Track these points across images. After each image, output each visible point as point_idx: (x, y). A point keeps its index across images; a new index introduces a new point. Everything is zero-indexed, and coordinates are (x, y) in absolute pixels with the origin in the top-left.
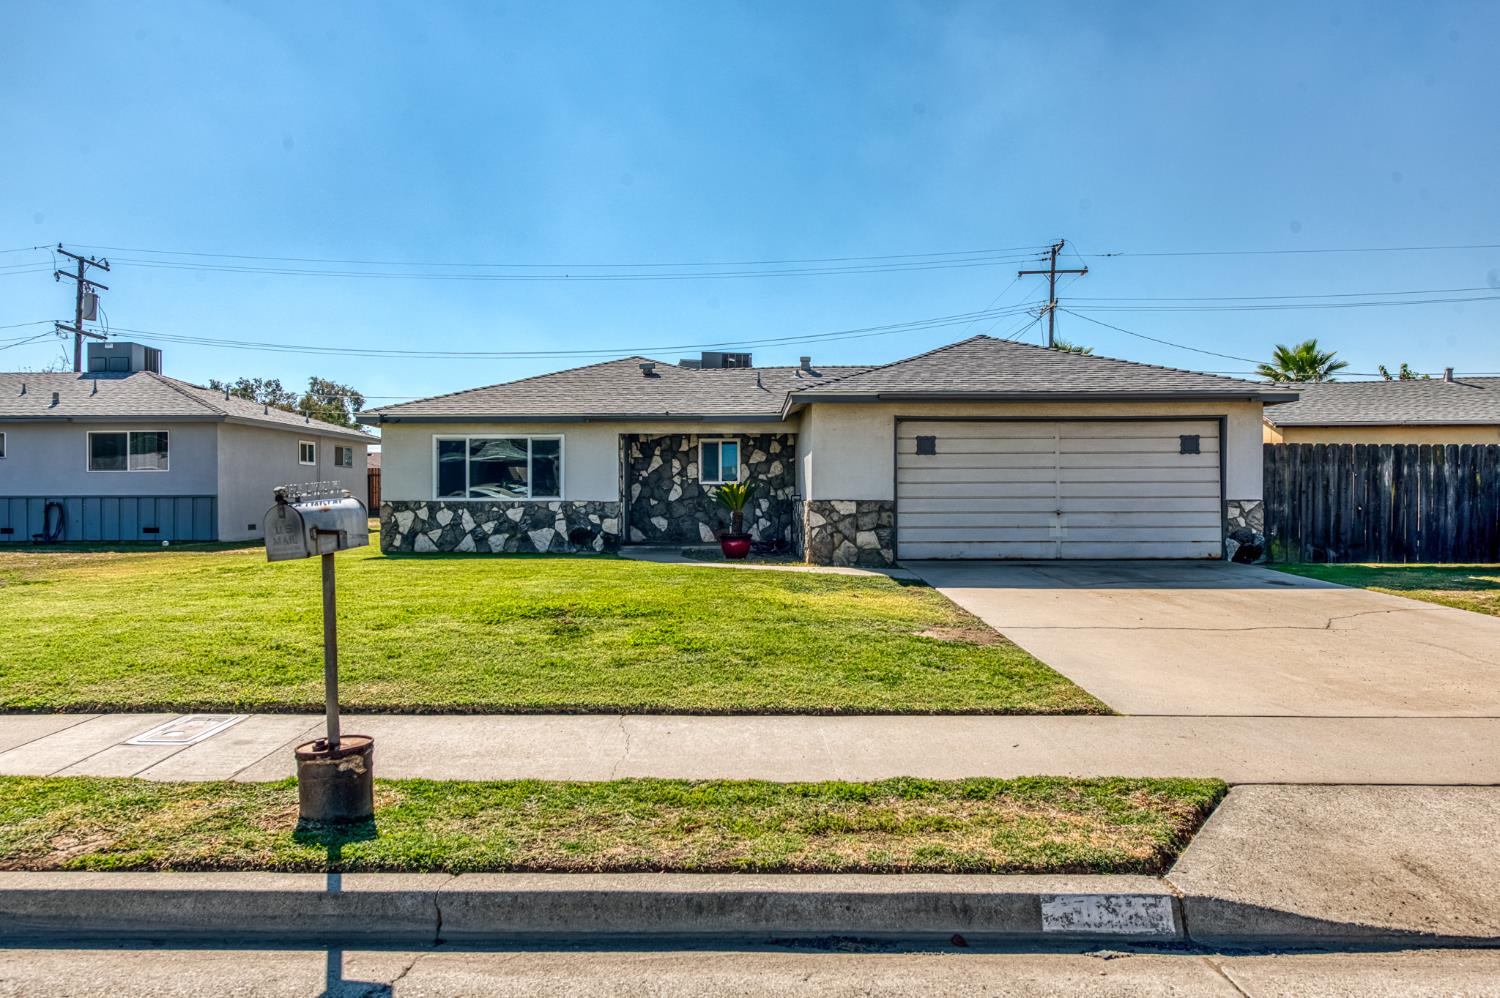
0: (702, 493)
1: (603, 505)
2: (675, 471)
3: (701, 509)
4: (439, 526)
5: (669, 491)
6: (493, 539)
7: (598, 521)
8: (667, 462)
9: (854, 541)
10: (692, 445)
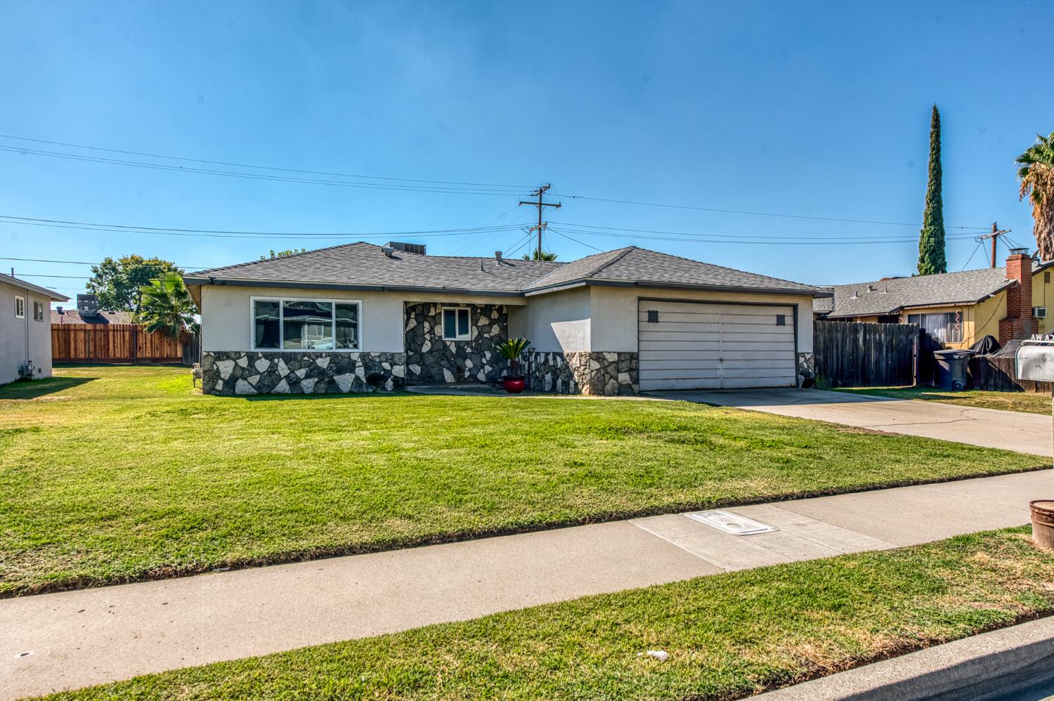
0: (446, 347)
1: (393, 355)
2: (426, 330)
3: (444, 358)
4: (258, 373)
5: (422, 345)
6: (304, 383)
7: (389, 368)
8: (420, 323)
9: (616, 379)
10: (438, 311)
